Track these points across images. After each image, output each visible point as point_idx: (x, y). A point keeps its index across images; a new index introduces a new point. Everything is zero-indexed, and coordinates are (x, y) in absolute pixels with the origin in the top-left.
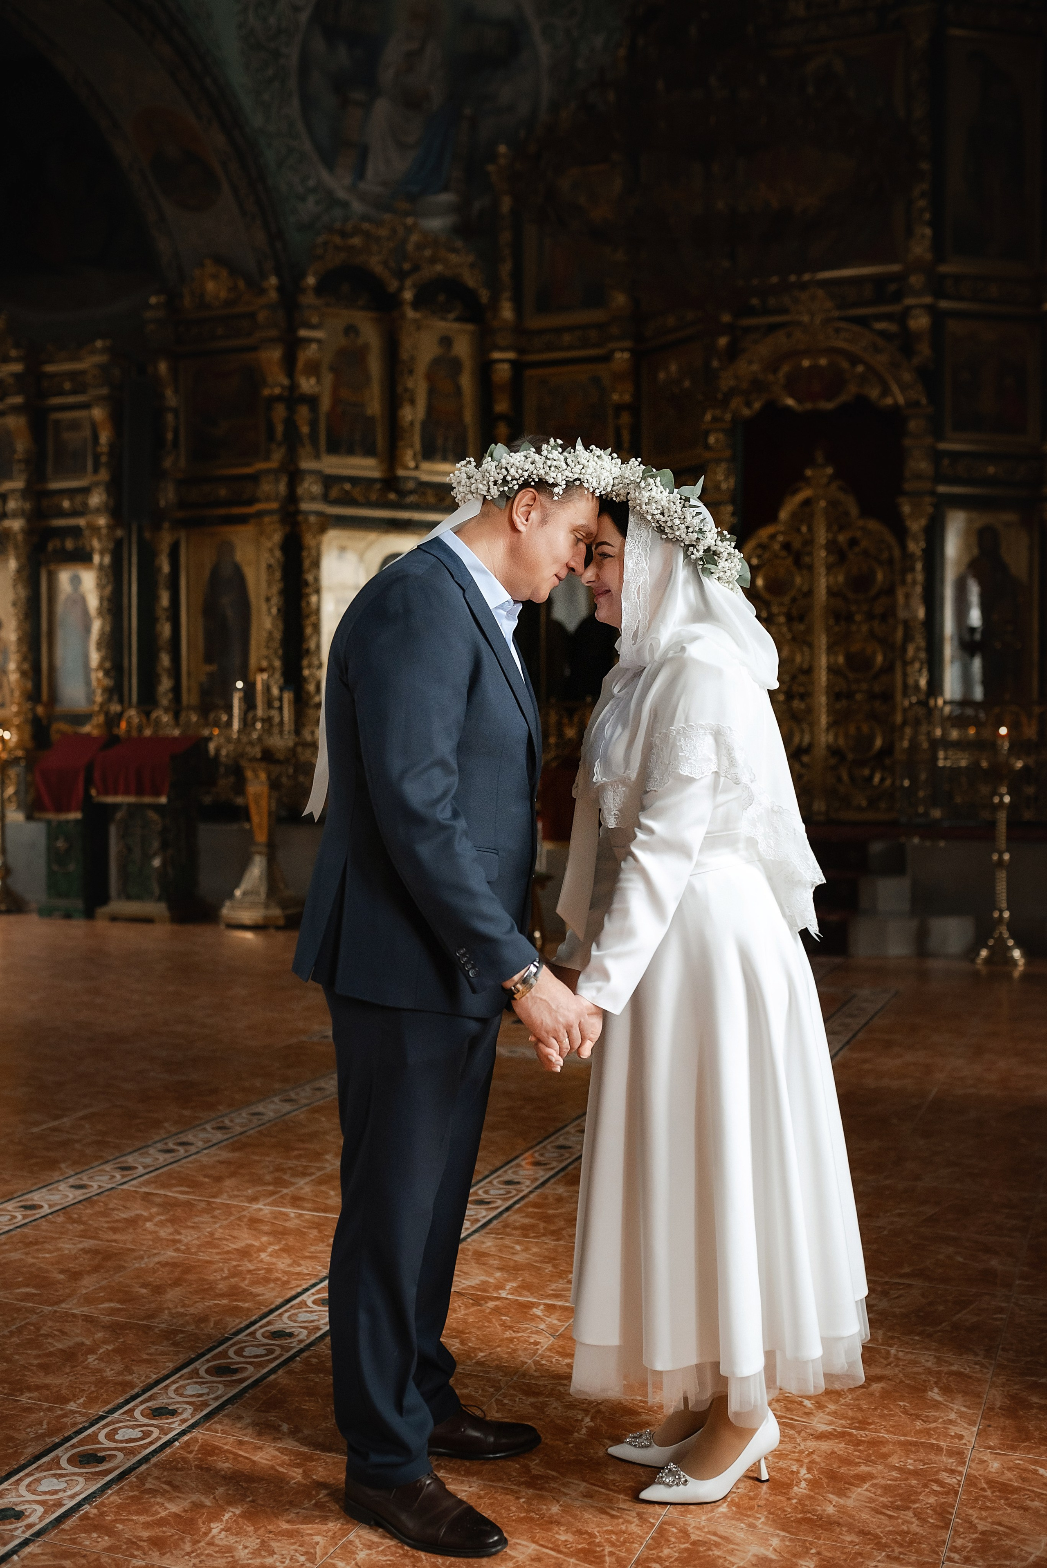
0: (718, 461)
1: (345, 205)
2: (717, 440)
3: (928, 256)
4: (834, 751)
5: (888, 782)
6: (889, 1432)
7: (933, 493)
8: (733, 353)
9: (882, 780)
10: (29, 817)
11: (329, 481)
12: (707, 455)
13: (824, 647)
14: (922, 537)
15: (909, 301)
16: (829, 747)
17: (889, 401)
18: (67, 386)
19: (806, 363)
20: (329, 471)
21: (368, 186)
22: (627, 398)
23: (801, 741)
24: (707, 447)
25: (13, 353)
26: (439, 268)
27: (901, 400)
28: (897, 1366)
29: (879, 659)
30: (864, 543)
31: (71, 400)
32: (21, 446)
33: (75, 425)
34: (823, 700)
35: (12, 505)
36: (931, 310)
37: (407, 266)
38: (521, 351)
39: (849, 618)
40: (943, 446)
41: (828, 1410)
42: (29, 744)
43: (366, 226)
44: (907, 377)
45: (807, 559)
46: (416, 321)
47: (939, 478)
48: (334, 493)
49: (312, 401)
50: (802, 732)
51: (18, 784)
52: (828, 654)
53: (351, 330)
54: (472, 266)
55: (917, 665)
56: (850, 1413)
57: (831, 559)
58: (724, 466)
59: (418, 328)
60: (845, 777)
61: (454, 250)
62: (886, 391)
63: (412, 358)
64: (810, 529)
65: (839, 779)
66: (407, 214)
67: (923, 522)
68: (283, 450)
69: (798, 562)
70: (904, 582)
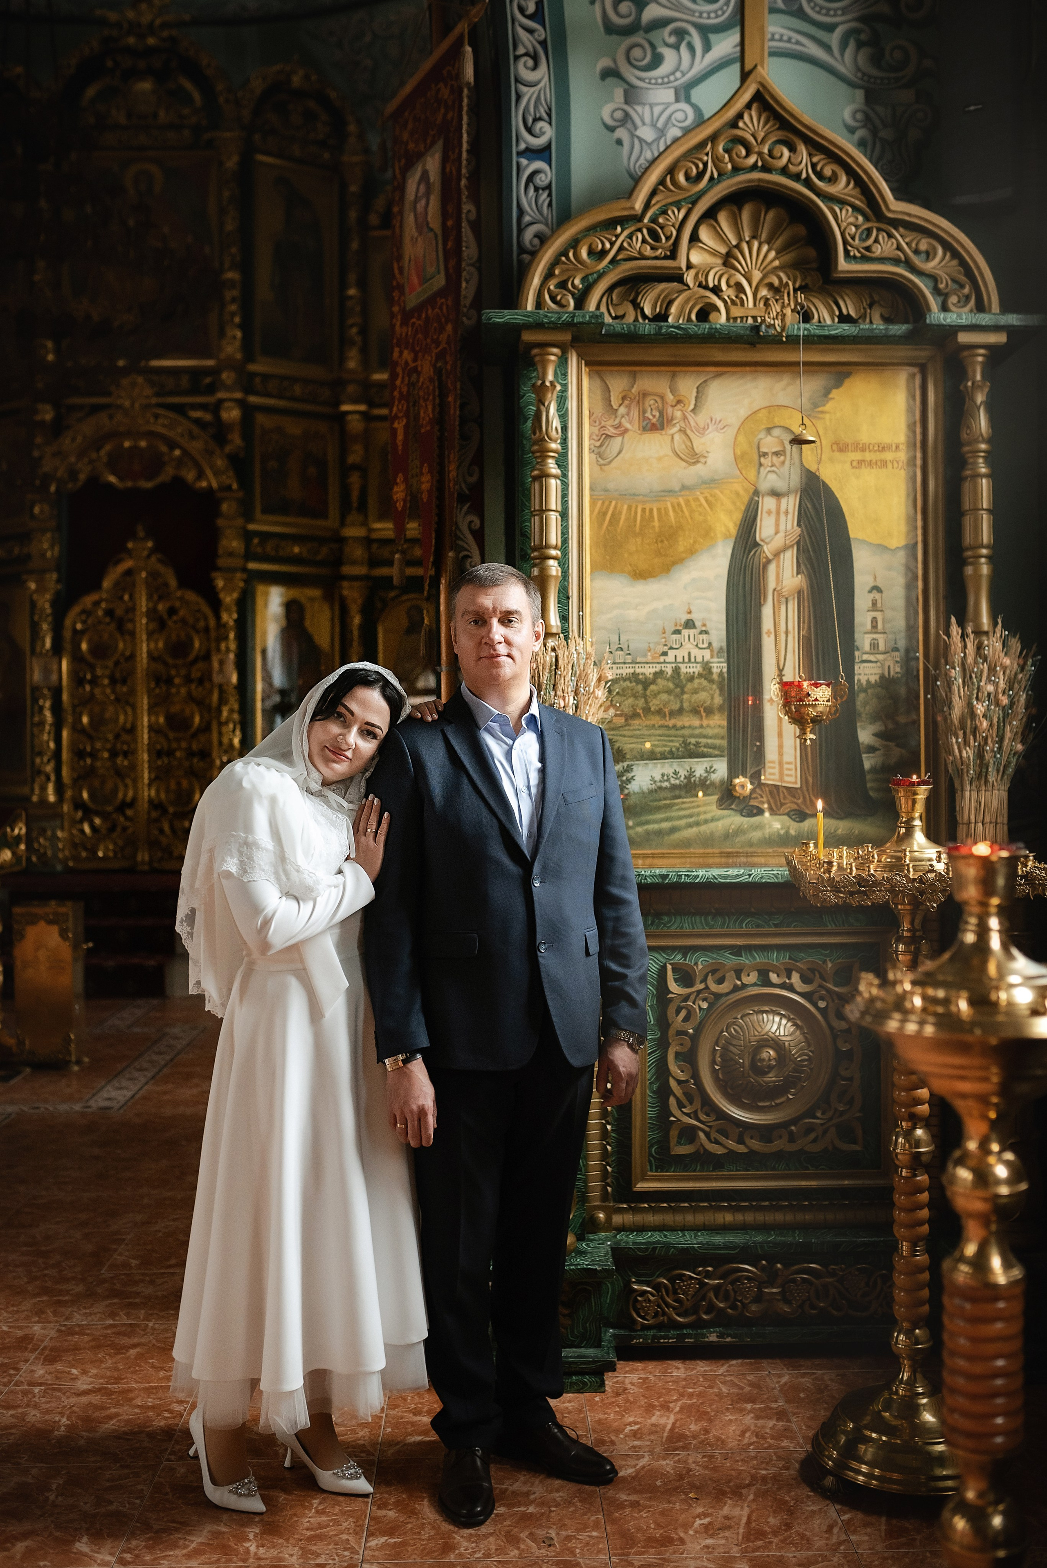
0: (43, 530)
2: (42, 511)
3: (239, 356)
4: (156, 805)
6: (137, 1382)
7: (244, 570)
8: (57, 429)
12: (33, 524)
13: (146, 707)
14: (234, 609)
15: (221, 395)
16: (150, 801)
17: (204, 484)
19: (127, 444)
23: (125, 795)
24: (33, 516)
27: (215, 485)
28: (152, 1334)
29: (197, 720)
30: (182, 613)
34: (146, 757)
36: (242, 404)
39: (169, 681)
40: (252, 527)
41: (90, 1374)
44: (219, 463)
45: (129, 626)
47: (249, 556)
50: (126, 786)
52: (149, 715)
55: (231, 726)
56: (108, 1374)
57: (152, 626)
58: (49, 535)
60: (166, 828)
62: (201, 475)
64: (131, 597)
65: (162, 831)
67: (235, 595)
69: (120, 628)
70: (218, 650)
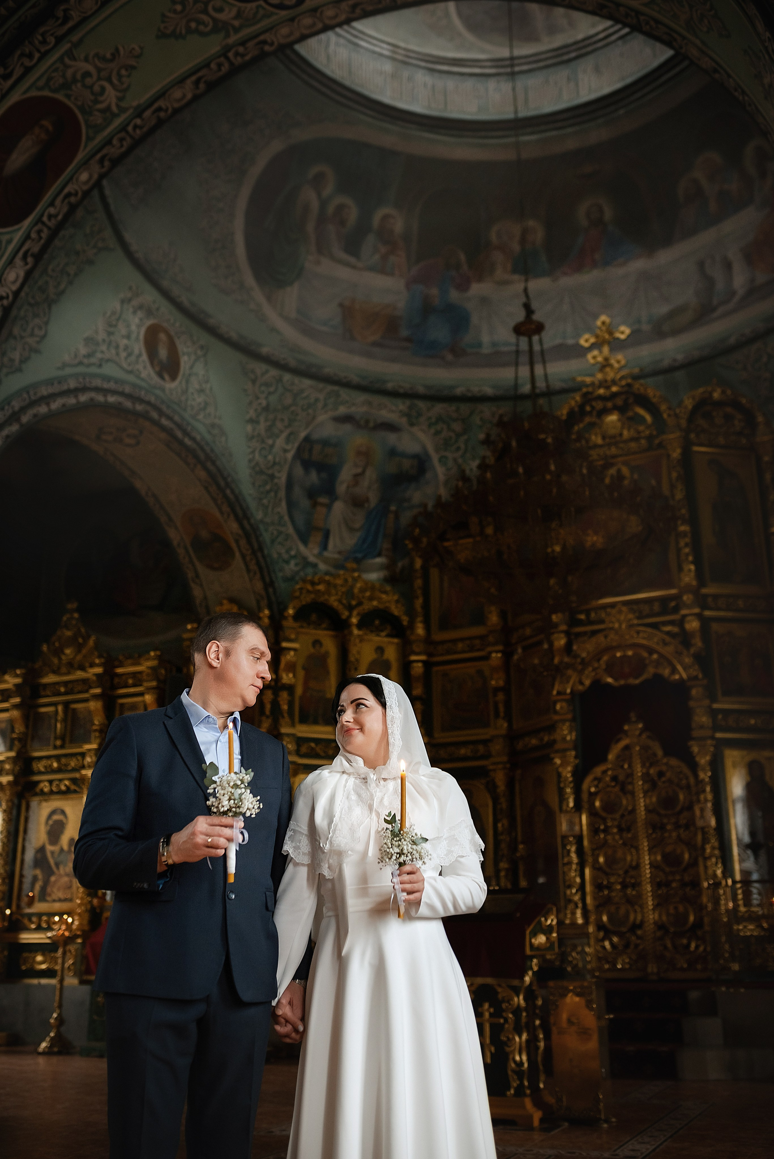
0: (564, 721)
1: (315, 566)
2: (561, 708)
3: (694, 583)
4: (660, 926)
5: (701, 949)
7: (713, 738)
9: (697, 947)
10: (82, 982)
11: (300, 741)
12: (556, 717)
13: (646, 849)
14: (709, 768)
15: (684, 612)
16: (655, 923)
17: (677, 677)
18: (130, 681)
19: (618, 654)
20: (300, 735)
21: (331, 553)
22: (501, 683)
23: (635, 919)
24: (556, 712)
25: (97, 661)
26: (375, 603)
27: (685, 676)
29: (686, 856)
30: (668, 774)
31: (132, 690)
32: (98, 721)
33: (133, 707)
34: (649, 888)
35: (88, 759)
36: (700, 617)
37: (354, 603)
38: (430, 655)
39: (663, 827)
40: (715, 706)
42: (86, 928)
43: (327, 578)
44: (687, 660)
45: (630, 787)
46: (359, 636)
47: (716, 728)
48: (304, 749)
49: (290, 689)
50: (636, 911)
51: (76, 957)
52: (650, 854)
53: (317, 643)
54: (397, 602)
55: (714, 860)
57: (646, 787)
58: (568, 724)
59: (361, 641)
60: (669, 945)
61: (385, 592)
62: (674, 670)
63: (357, 660)
64: (630, 766)
65: (665, 947)
66: (354, 570)
67: (708, 758)
68: (270, 720)
69: (623, 790)
70: (699, 801)
